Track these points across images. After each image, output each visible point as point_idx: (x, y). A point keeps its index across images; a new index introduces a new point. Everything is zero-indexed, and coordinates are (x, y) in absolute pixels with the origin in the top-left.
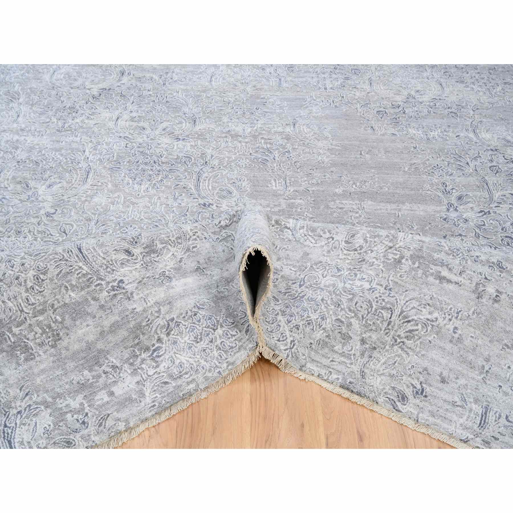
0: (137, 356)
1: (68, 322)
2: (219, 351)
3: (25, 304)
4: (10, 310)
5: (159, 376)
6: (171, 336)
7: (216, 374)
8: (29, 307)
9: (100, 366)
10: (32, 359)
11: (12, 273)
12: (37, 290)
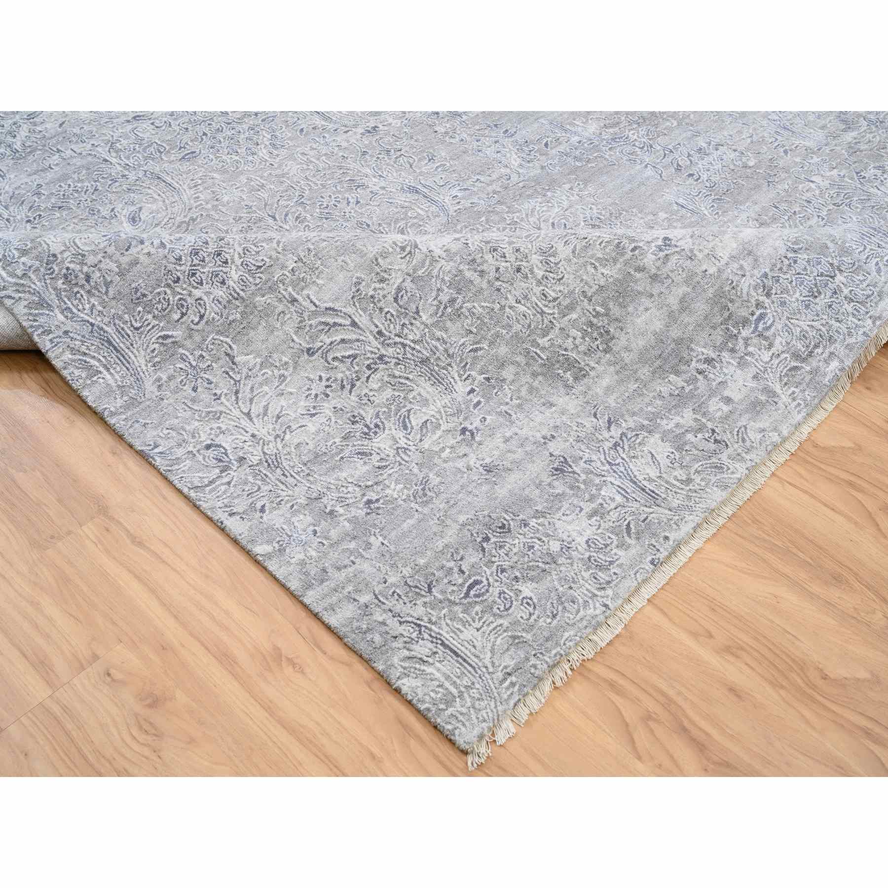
0: (735, 335)
1: (616, 311)
2: (852, 304)
3: (544, 302)
4: (524, 315)
5: (780, 359)
6: (773, 296)
7: (861, 338)
8: (551, 305)
9: (688, 363)
10: (584, 376)
11: (508, 264)
12: (554, 279)
